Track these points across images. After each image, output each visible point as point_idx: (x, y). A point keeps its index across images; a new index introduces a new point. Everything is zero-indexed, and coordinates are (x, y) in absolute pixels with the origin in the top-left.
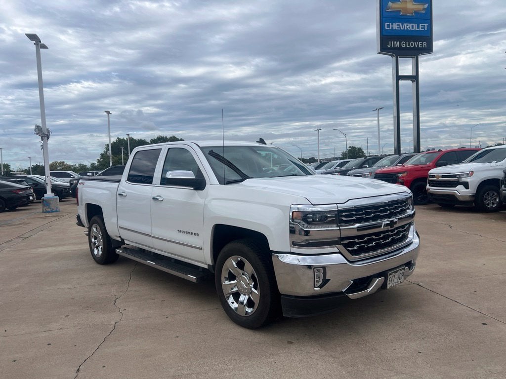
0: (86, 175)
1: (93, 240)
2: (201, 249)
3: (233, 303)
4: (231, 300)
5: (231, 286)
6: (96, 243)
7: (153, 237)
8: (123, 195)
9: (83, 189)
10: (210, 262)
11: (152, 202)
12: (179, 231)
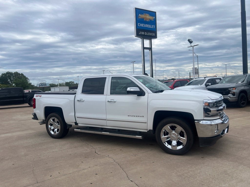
0: (50, 90)
1: (50, 126)
2: (146, 123)
3: (168, 145)
4: (166, 144)
5: (166, 138)
6: (52, 128)
7: (107, 120)
8: (81, 101)
9: (40, 99)
10: (151, 128)
11: (107, 103)
12: (128, 116)
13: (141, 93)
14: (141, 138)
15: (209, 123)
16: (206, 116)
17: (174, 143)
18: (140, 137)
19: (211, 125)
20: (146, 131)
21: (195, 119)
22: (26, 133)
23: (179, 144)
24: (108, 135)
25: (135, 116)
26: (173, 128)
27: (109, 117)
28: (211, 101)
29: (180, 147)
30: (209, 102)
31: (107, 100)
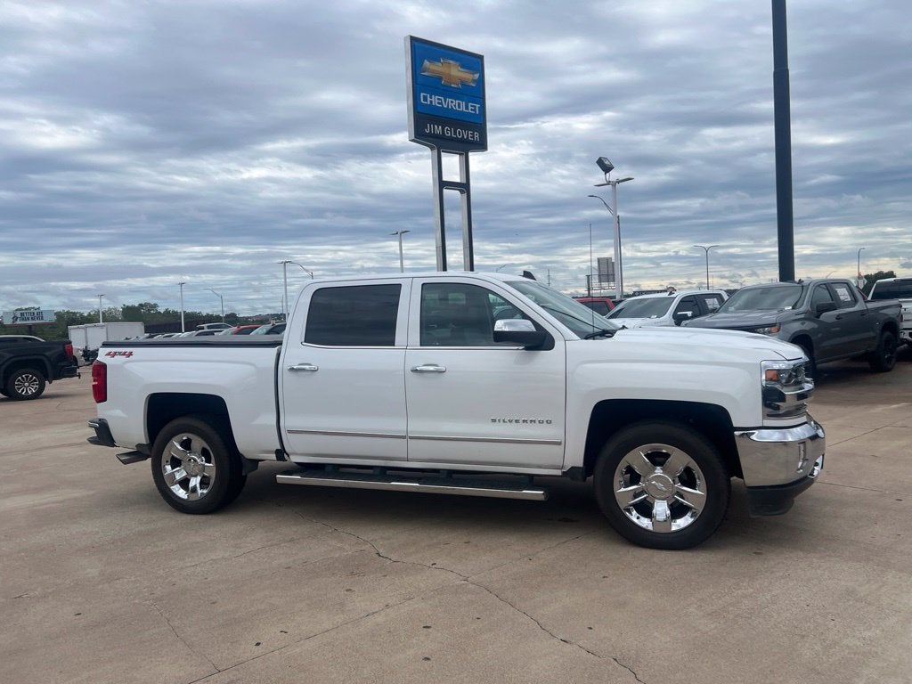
1: (168, 468)
2: (559, 444)
3: (639, 518)
4: (633, 516)
5: (632, 494)
6: (180, 474)
7: (411, 438)
8: (304, 370)
9: (128, 366)
10: (579, 462)
11: (412, 377)
12: (494, 421)
13: (538, 341)
14: (542, 498)
15: (775, 436)
16: (770, 416)
17: (661, 509)
18: (538, 494)
19: (785, 444)
20: (558, 472)
21: (735, 424)
22: (61, 498)
23: (677, 510)
24: (414, 490)
25: (517, 421)
26: (657, 459)
27: (419, 426)
28: (783, 366)
29: (683, 522)
30: (776, 367)
31: (409, 368)
